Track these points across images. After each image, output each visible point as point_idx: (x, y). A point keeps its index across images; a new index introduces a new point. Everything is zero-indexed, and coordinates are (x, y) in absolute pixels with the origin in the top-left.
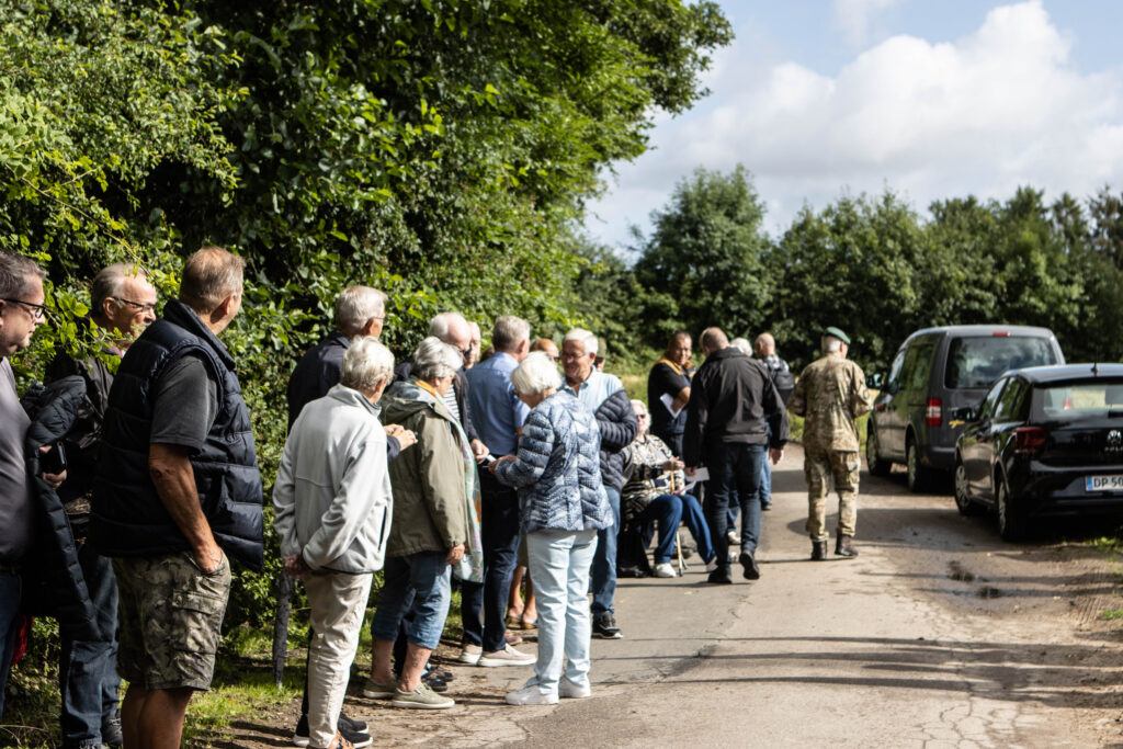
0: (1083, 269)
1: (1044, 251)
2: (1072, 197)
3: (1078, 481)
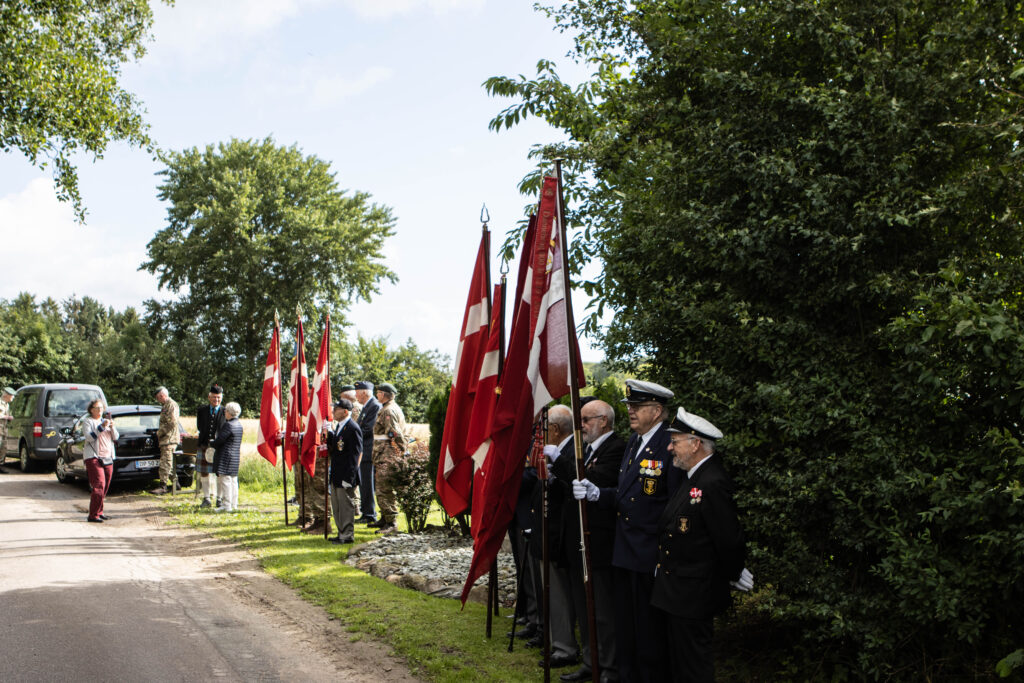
0: (71, 345)
1: (49, 334)
2: (53, 299)
3: (132, 464)
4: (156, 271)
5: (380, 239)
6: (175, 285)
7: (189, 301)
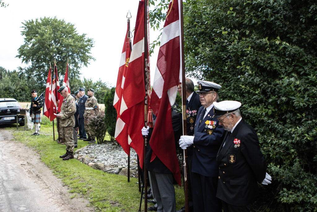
3: (2, 118)
4: (21, 58)
5: (90, 48)
6: (27, 61)
7: (31, 67)
